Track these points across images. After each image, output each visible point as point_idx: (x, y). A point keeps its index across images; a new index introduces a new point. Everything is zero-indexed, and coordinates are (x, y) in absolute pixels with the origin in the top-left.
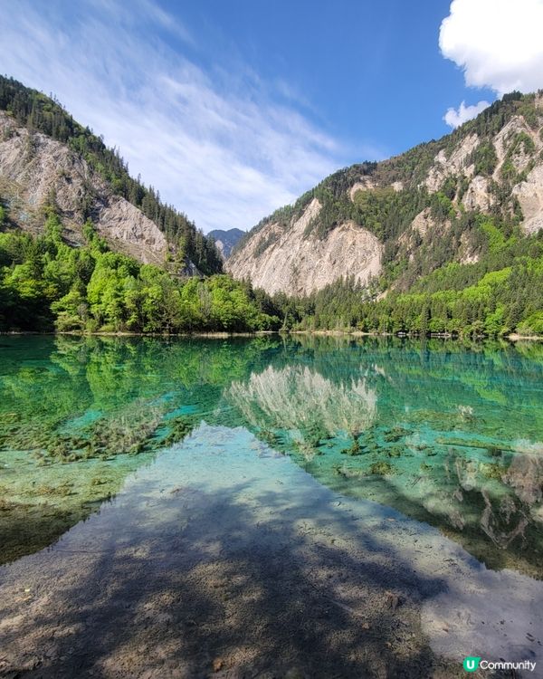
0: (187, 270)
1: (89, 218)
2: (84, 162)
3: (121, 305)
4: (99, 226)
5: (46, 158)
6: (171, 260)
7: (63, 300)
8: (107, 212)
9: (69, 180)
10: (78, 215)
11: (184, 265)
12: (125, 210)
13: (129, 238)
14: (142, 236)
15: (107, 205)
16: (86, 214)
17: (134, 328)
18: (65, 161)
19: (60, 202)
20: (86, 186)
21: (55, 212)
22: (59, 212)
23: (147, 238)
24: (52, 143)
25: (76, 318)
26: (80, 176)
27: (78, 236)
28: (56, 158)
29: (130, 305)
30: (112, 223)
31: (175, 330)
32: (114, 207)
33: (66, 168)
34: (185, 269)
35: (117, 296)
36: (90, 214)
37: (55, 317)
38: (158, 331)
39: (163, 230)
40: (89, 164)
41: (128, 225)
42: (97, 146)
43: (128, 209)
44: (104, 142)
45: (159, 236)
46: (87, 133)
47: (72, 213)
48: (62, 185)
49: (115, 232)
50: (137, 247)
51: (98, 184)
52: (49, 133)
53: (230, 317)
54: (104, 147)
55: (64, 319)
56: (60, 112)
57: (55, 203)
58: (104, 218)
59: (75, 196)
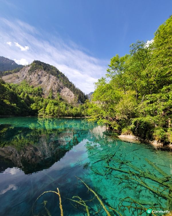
0: (79, 102)
1: (58, 92)
2: (59, 80)
3: (50, 111)
4: (60, 93)
5: (51, 80)
6: (75, 100)
7: (40, 110)
8: (62, 90)
9: (55, 84)
10: (56, 91)
11: (78, 101)
12: (66, 89)
13: (66, 96)
14: (69, 95)
15: (62, 89)
16: (58, 91)
17: (53, 116)
18: (55, 80)
19: (53, 88)
20: (59, 85)
21: (52, 91)
22: (53, 91)
23: (70, 95)
24: (53, 76)
25: (42, 114)
26: (58, 83)
27: (56, 96)
28: (53, 80)
29: (51, 111)
30: (63, 92)
31: (60, 116)
32: (64, 89)
33: (55, 82)
34: (78, 102)
35: (50, 109)
36: (59, 91)
37: (38, 113)
38: (57, 116)
39: (74, 93)
40: (60, 80)
41: (66, 93)
42: (63, 76)
43: (67, 89)
44: (65, 75)
45: (73, 95)
46: (61, 73)
47: (55, 91)
48: (54, 85)
49: (64, 94)
50: (68, 98)
51: (61, 84)
52: (53, 75)
53: (75, 113)
54: (65, 76)
55: (40, 114)
56: (56, 69)
57: (52, 89)
58: (62, 92)
59: (56, 87)
